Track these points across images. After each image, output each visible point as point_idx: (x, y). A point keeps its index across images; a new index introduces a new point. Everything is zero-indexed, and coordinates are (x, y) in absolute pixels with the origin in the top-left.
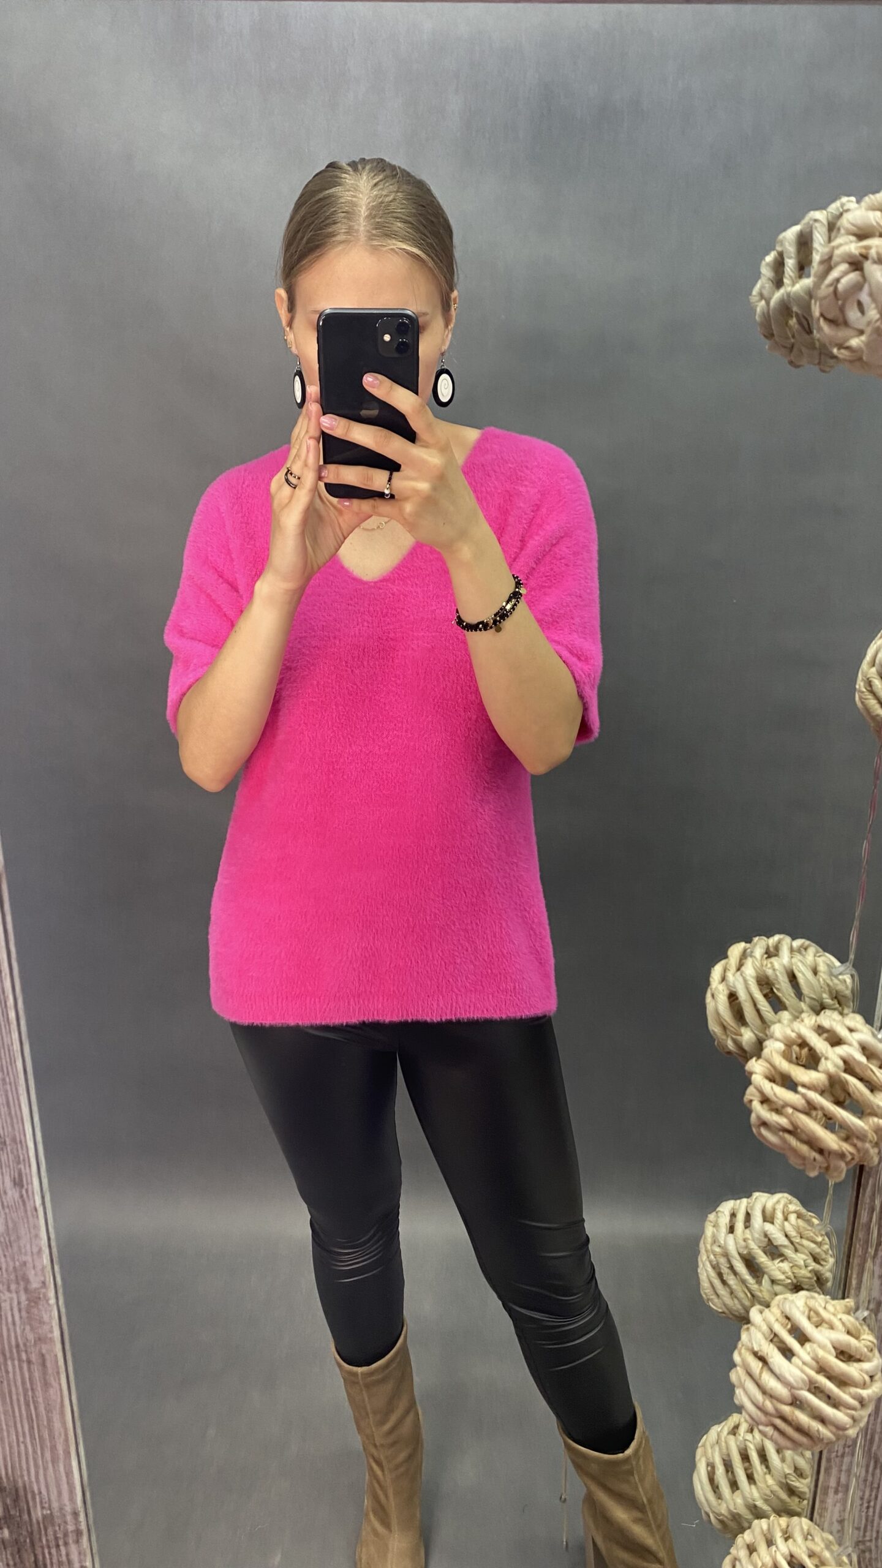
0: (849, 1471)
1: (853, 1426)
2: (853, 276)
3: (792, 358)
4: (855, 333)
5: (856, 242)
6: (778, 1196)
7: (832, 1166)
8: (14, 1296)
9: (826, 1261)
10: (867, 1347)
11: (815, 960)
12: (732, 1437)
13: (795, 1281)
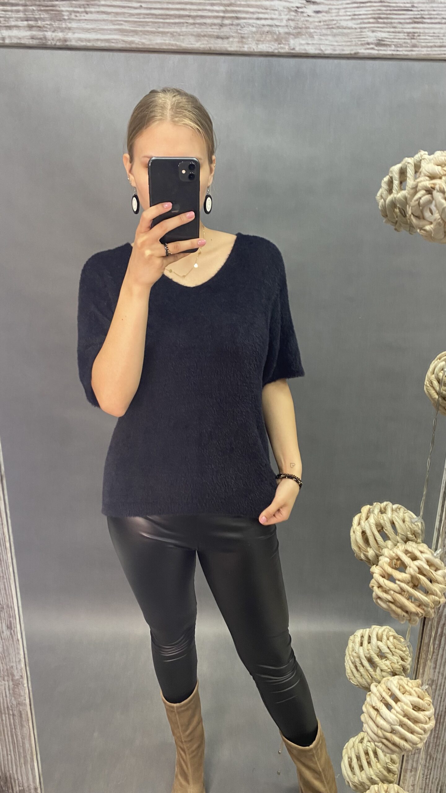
0: (417, 761)
1: (421, 742)
2: (428, 197)
3: (397, 228)
4: (429, 223)
5: (429, 181)
6: (384, 627)
7: (412, 619)
8: (7, 683)
9: (407, 660)
10: (427, 704)
11: (404, 515)
12: (360, 744)
13: (392, 670)
